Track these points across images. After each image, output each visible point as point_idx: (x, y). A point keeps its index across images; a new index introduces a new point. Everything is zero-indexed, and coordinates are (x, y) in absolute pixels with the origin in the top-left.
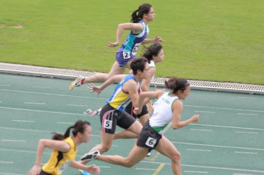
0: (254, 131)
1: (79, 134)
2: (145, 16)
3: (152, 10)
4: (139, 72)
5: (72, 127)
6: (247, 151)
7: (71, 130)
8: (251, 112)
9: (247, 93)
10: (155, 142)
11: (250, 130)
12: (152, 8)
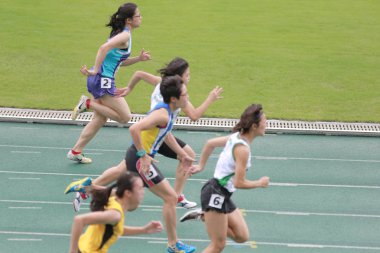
0: (37, 176)
1: (126, 192)
2: (128, 21)
3: (138, 12)
6: (27, 204)
8: (30, 149)
9: (24, 122)
10: (222, 200)
11: (29, 175)
12: (137, 9)
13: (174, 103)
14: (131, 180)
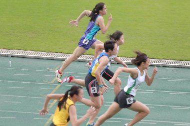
1: (75, 95)
4: (110, 51)
5: (69, 91)
7: (69, 92)
13: (110, 53)
14: (78, 90)
